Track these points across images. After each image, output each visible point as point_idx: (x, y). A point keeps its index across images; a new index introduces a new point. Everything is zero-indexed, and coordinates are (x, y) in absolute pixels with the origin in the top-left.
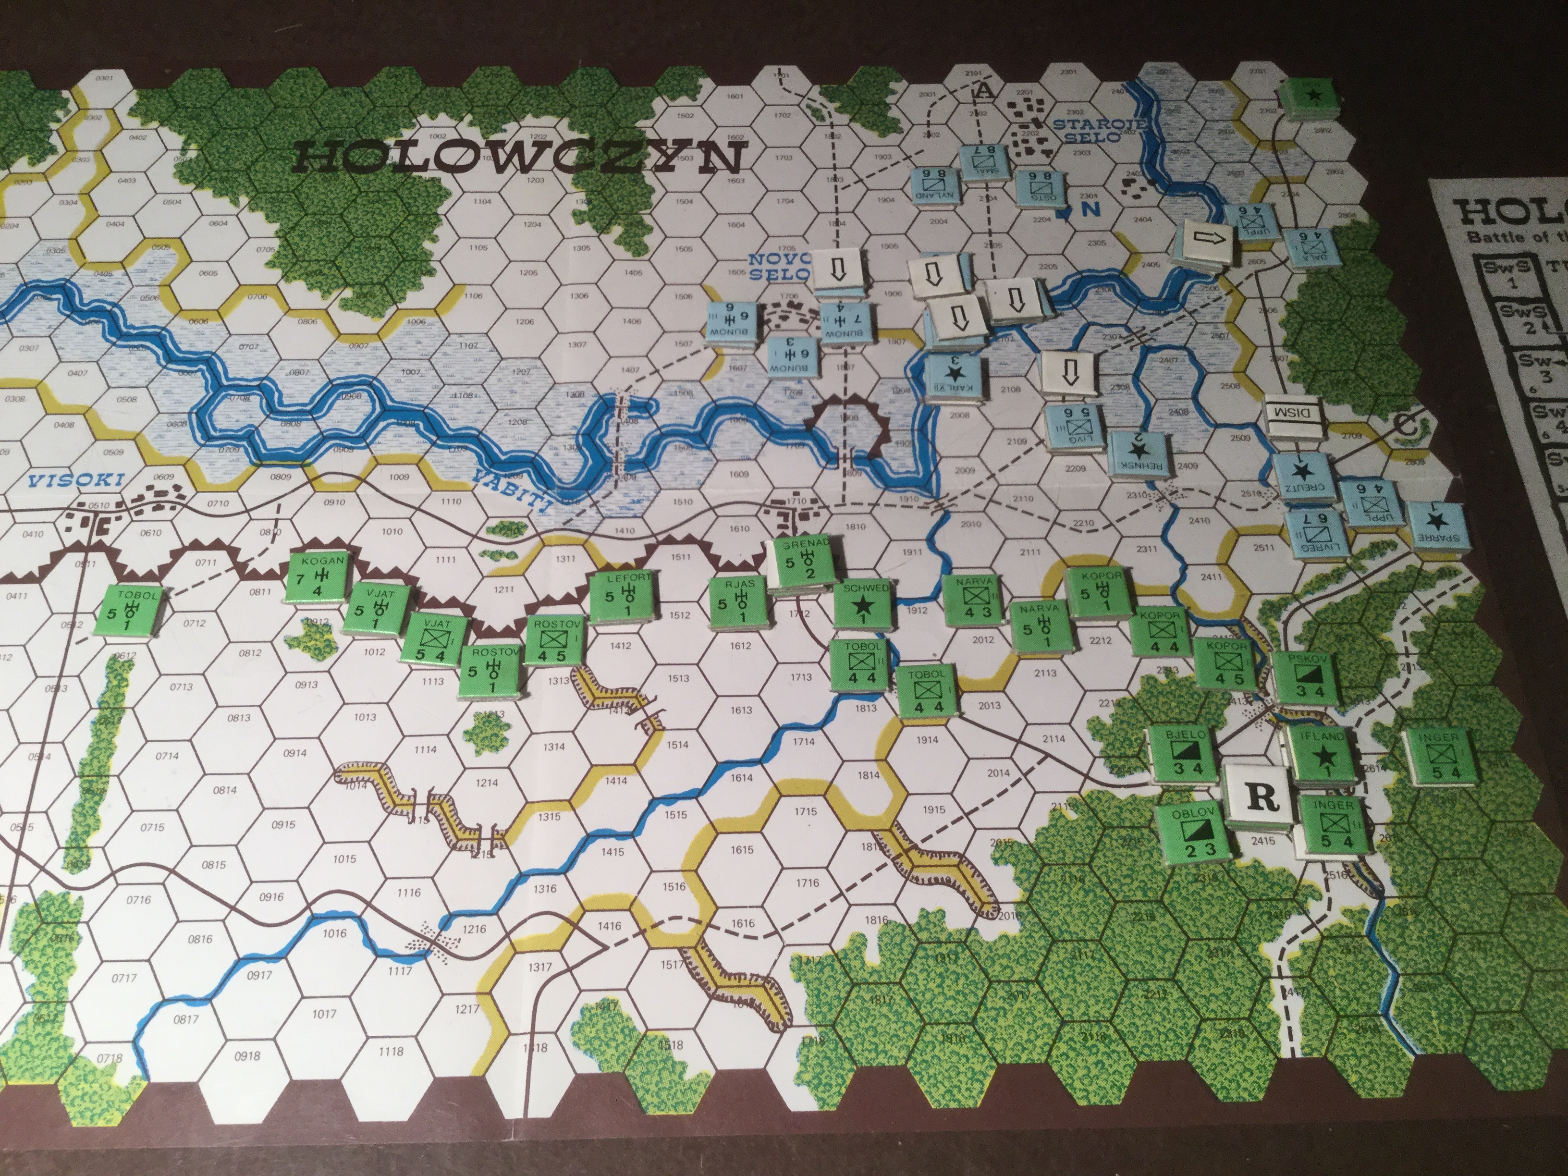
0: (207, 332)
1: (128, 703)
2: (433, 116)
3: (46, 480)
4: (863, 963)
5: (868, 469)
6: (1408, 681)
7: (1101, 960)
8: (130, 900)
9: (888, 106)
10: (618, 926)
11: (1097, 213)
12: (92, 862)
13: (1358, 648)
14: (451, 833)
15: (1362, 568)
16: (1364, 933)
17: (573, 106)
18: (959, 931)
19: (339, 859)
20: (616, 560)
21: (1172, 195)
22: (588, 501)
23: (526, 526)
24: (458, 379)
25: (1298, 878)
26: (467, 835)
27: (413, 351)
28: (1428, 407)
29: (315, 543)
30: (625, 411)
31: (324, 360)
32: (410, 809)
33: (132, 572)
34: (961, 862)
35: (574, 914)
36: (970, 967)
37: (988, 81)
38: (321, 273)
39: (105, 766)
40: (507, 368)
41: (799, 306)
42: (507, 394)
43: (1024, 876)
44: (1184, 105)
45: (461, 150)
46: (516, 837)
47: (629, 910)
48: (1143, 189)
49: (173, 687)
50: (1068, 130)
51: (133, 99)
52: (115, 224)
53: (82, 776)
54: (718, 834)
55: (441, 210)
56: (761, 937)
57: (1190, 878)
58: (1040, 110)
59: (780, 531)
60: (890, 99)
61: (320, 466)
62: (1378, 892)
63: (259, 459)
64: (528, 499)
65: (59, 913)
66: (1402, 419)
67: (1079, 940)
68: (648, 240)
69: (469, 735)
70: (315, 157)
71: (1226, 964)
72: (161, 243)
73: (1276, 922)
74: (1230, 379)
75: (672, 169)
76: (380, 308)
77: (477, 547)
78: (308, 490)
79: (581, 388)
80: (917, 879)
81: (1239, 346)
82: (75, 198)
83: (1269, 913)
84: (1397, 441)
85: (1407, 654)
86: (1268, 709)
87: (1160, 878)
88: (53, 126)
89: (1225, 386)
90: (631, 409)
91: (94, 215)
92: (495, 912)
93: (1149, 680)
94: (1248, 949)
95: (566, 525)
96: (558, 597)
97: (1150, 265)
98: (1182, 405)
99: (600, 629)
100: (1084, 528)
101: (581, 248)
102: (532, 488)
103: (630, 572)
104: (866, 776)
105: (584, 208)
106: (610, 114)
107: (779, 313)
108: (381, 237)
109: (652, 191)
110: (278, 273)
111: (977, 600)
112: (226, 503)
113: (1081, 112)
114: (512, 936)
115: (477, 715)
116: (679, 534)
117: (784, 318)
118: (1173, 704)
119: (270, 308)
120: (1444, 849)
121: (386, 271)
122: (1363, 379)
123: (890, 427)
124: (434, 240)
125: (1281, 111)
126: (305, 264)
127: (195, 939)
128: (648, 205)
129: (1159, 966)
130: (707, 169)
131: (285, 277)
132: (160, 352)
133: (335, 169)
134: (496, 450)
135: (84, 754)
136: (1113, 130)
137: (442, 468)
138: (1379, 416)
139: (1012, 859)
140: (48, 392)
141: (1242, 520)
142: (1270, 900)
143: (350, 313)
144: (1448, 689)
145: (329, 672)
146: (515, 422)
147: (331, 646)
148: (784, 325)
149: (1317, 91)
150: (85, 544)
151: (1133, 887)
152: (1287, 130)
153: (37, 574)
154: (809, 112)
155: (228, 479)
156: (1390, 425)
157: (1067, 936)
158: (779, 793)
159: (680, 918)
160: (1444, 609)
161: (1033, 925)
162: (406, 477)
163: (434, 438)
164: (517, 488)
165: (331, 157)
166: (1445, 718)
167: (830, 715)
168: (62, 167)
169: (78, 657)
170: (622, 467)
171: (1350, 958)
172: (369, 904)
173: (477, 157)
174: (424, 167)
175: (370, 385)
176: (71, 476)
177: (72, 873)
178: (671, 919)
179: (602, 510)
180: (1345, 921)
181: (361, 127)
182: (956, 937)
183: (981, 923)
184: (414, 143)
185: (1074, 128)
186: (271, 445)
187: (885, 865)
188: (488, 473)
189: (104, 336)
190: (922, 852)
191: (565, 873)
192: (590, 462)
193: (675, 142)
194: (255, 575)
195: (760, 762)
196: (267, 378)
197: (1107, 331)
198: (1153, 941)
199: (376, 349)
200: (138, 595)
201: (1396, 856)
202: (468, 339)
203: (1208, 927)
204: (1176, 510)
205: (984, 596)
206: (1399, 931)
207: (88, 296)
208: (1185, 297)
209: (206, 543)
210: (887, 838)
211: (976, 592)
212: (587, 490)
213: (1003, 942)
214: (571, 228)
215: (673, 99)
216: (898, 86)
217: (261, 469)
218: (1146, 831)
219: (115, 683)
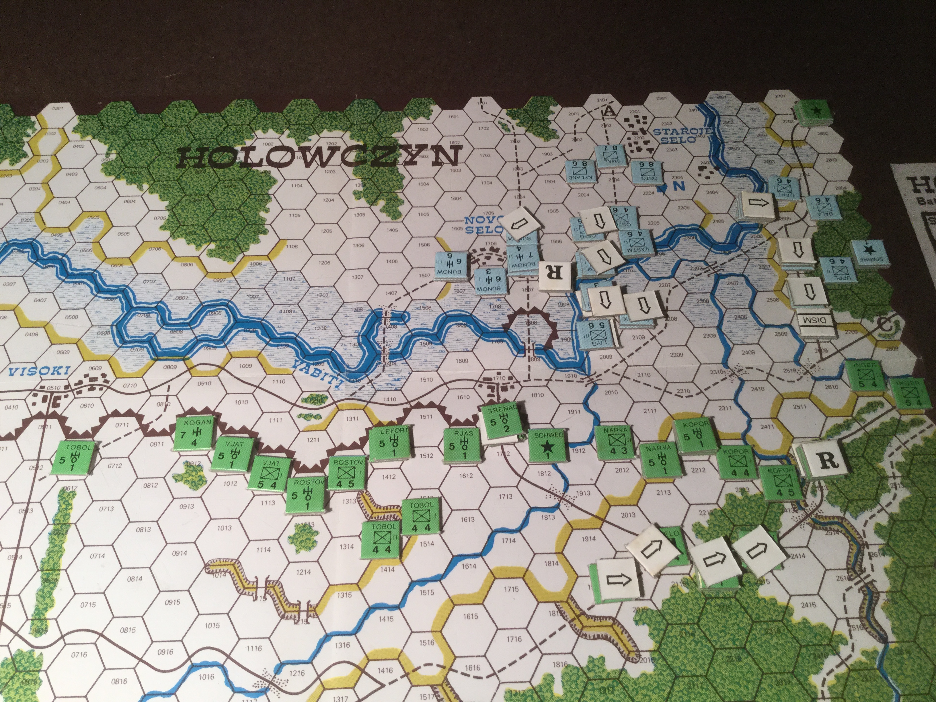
0: (123, 272)
1: (72, 520)
2: (265, 131)
3: (20, 371)
4: (552, 694)
5: (544, 357)
6: (895, 495)
7: (707, 689)
8: (74, 655)
9: (549, 122)
10: (390, 671)
11: (683, 188)
12: (49, 629)
13: (863, 473)
14: (280, 607)
15: (863, 420)
16: (876, 666)
17: (352, 124)
18: (614, 672)
19: (209, 626)
20: (385, 420)
21: (730, 176)
22: (366, 380)
23: (327, 397)
24: (283, 301)
25: (832, 629)
26: (291, 609)
27: (254, 283)
28: (899, 313)
29: (192, 411)
30: (388, 320)
31: (198, 290)
32: (254, 591)
33: (75, 432)
34: (614, 623)
35: (361, 662)
36: (622, 696)
37: (611, 105)
38: (195, 233)
39: (57, 563)
40: (313, 293)
41: (497, 250)
42: (314, 310)
43: (655, 633)
44: (735, 118)
45: (283, 153)
46: (323, 610)
47: (398, 659)
48: (712, 173)
49: (101, 509)
50: (663, 135)
51: (76, 121)
52: (64, 203)
53: (42, 570)
54: (455, 605)
55: (271, 192)
56: (484, 677)
57: (763, 632)
58: (645, 123)
59: (490, 398)
60: (550, 117)
61: (195, 360)
62: (884, 639)
63: (156, 356)
64: (327, 379)
65: (28, 664)
66: (882, 321)
67: (692, 676)
68: (401, 209)
69: (292, 539)
70: (190, 158)
71: (788, 690)
72: (93, 214)
73: (819, 660)
74: (773, 295)
75: (415, 163)
76: (233, 255)
77: (296, 411)
78: (187, 375)
79: (360, 305)
80: (586, 635)
81: (777, 274)
82: (39, 186)
83: (814, 654)
84: (880, 335)
85: (894, 477)
86: (808, 516)
87: (743, 632)
88: (26, 139)
89: (769, 300)
90: (392, 318)
91: (51, 196)
92: (310, 662)
93: (731, 497)
94: (802, 679)
95: (352, 397)
96: (348, 445)
97: (718, 221)
98: (743, 313)
99: (375, 465)
100: (684, 395)
101: (359, 215)
102: (330, 372)
103: (394, 427)
104: (549, 564)
105: (361, 189)
106: (376, 129)
107: (485, 255)
108: (233, 209)
109: (403, 177)
110: (168, 233)
111: (617, 443)
112: (134, 385)
113: (671, 124)
114: (321, 678)
115: (297, 526)
116: (425, 401)
117: (488, 258)
118: (747, 513)
119: (163, 256)
120: (924, 609)
121: (237, 231)
122: (856, 294)
123: (558, 328)
124: (267, 211)
125: (796, 122)
126: (185, 227)
127: (116, 681)
128: (401, 187)
129: (745, 692)
130: (437, 163)
131: (172, 235)
132: (93, 286)
133: (204, 166)
134: (307, 347)
135: (44, 556)
136: (691, 135)
137: (273, 359)
138: (868, 318)
139: (648, 621)
140: (22, 313)
141: (785, 388)
142: (815, 645)
143: (214, 259)
144: (921, 500)
145: (201, 497)
146: (318, 329)
147: (202, 480)
148: (488, 262)
149: (818, 108)
150: (45, 413)
151: (726, 638)
152: (800, 133)
153: (14, 434)
154: (500, 126)
155: (136, 369)
156: (875, 325)
157: (684, 673)
158: (494, 576)
159: (431, 664)
160: (916, 447)
161: (662, 666)
162: (250, 366)
163: (268, 340)
164: (320, 371)
165: (201, 158)
166: (921, 520)
167: (525, 522)
168: (31, 166)
169: (40, 488)
170: (387, 357)
171: (868, 684)
172: (228, 657)
173: (293, 158)
174: (260, 164)
175: (227, 305)
176: (36, 368)
177: (36, 637)
178: (425, 665)
179: (375, 385)
180: (864, 659)
181: (220, 139)
182: (612, 675)
183: (629, 666)
184: (253, 148)
185: (666, 134)
186: (164, 346)
187: (564, 626)
188: (302, 362)
189: (57, 276)
190: (588, 617)
191: (355, 634)
192: (367, 354)
193: (417, 146)
194: (153, 433)
195: (480, 555)
196: (160, 302)
197: (693, 264)
198: (740, 675)
199: (230, 282)
200: (79, 447)
201: (895, 616)
202: (290, 275)
203: (775, 664)
204: (742, 382)
205: (622, 440)
206: (899, 665)
207: (47, 249)
208: (741, 242)
209: (122, 412)
210: (565, 607)
211: (617, 437)
212: (365, 372)
213: (643, 678)
214: (353, 202)
215: (415, 119)
216: (556, 109)
217: (158, 362)
218: (733, 600)
219: (64, 506)
